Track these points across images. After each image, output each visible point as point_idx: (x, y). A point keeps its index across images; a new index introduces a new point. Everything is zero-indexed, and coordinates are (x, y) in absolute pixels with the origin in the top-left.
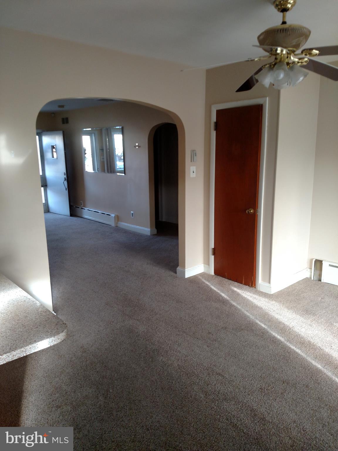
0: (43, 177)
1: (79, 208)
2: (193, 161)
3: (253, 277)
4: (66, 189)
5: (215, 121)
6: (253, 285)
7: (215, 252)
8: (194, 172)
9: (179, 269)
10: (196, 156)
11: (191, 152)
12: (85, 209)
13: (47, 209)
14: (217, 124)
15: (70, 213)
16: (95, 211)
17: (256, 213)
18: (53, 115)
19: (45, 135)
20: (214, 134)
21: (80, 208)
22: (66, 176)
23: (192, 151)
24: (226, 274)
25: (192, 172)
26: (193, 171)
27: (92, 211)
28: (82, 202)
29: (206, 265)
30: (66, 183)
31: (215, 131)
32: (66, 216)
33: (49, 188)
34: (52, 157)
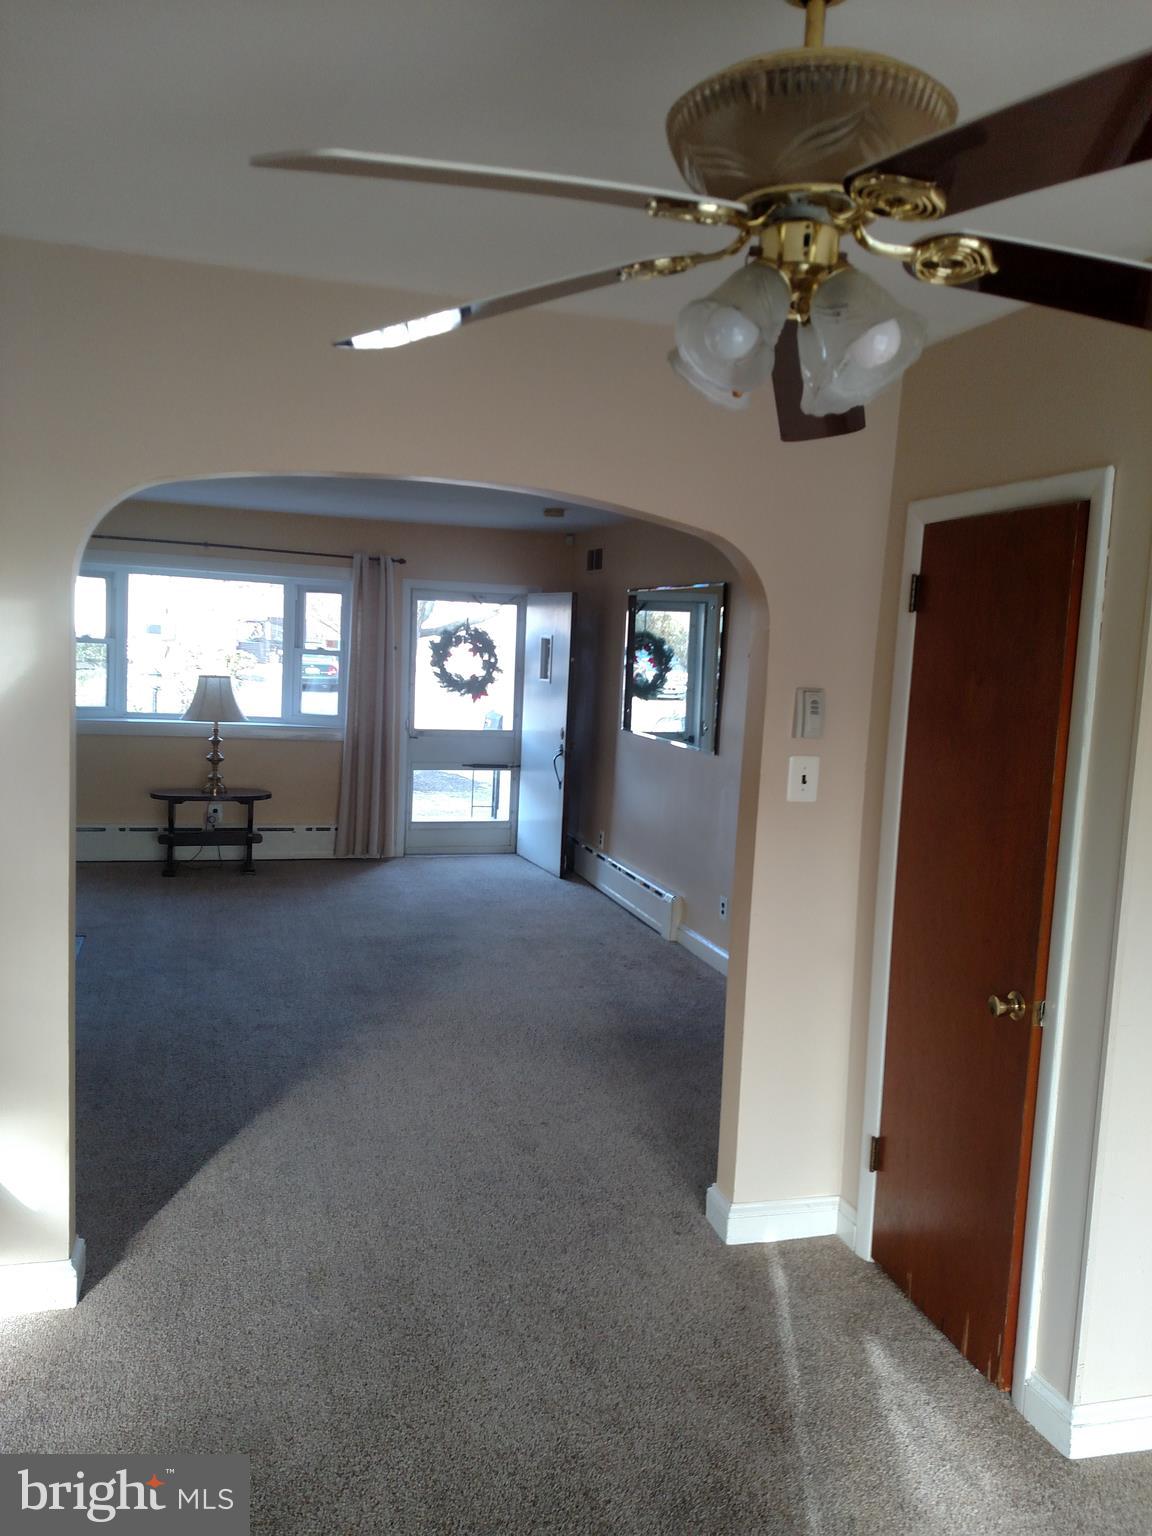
0: (514, 739)
1: (591, 851)
2: (802, 735)
3: (1000, 1336)
4: (560, 783)
5: (918, 572)
6: (1001, 1379)
7: (879, 1155)
8: (804, 782)
9: (713, 1191)
10: (815, 711)
11: (796, 695)
12: (603, 859)
13: (513, 844)
14: (920, 584)
15: (562, 867)
16: (628, 874)
17: (1035, 1018)
18: (569, 539)
19: (535, 603)
20: (908, 623)
21: (595, 854)
22: (563, 742)
23: (801, 692)
24: (910, 1276)
25: (794, 780)
26: (804, 776)
27: (620, 869)
28: (603, 834)
29: (846, 1206)
30: (561, 762)
31: (914, 614)
32: (549, 875)
33: (523, 774)
34: (541, 677)
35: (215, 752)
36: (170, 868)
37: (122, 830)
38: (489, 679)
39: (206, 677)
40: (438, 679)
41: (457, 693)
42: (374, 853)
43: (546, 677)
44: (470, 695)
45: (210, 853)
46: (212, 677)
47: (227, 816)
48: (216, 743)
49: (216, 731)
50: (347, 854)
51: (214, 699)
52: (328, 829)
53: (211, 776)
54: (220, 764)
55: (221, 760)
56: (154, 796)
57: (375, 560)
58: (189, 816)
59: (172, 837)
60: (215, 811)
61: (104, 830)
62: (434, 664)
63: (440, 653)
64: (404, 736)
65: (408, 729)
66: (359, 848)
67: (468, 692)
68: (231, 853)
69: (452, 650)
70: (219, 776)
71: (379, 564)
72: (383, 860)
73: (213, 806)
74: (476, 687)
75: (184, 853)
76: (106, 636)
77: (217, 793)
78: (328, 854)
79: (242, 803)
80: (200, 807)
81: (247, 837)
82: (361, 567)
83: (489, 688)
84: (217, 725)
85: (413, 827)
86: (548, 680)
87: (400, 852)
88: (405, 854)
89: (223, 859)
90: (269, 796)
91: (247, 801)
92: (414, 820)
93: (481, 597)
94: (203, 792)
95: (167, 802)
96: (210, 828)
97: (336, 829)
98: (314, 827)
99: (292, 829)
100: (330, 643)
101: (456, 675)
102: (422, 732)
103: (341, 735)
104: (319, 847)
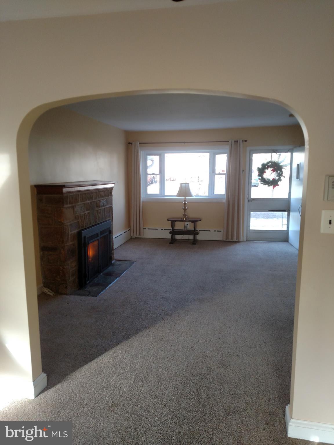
0: (288, 201)
13: (287, 238)
33: (291, 213)
34: (297, 178)
35: (185, 207)
36: (173, 241)
37: (162, 229)
38: (279, 180)
39: (182, 184)
40: (260, 181)
41: (267, 186)
42: (235, 239)
43: (298, 178)
44: (272, 186)
45: (185, 237)
46: (183, 183)
47: (190, 226)
48: (185, 204)
49: (185, 200)
50: (227, 239)
51: (184, 190)
52: (221, 231)
53: (184, 214)
54: (186, 210)
55: (187, 209)
56: (168, 220)
57: (236, 142)
58: (179, 226)
59: (174, 232)
60: (187, 224)
61: (157, 229)
62: (259, 175)
63: (261, 171)
64: (246, 200)
65: (248, 198)
66: (230, 237)
67: (271, 185)
68: (191, 237)
69: (266, 170)
70: (186, 214)
71: (238, 143)
72: (239, 242)
73: (186, 223)
74: (274, 183)
75: (178, 237)
76: (159, 173)
77: (185, 219)
78: (220, 239)
79: (192, 222)
80: (182, 223)
81: (194, 232)
82: (231, 144)
83: (279, 183)
84: (185, 198)
85: (250, 231)
86: (298, 179)
87: (245, 239)
88: (247, 240)
89: (189, 239)
90: (200, 220)
91: (194, 222)
92: (251, 229)
93: (276, 151)
94: (182, 219)
95: (171, 222)
96: (185, 229)
97: (223, 231)
98: (216, 230)
99: (209, 231)
100: (223, 171)
101: (267, 179)
102: (254, 199)
103: (225, 201)
104: (218, 237)
